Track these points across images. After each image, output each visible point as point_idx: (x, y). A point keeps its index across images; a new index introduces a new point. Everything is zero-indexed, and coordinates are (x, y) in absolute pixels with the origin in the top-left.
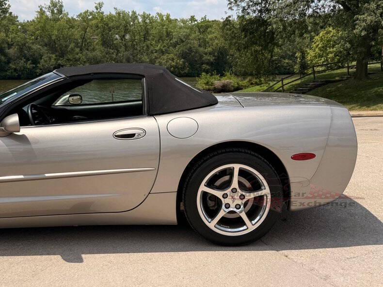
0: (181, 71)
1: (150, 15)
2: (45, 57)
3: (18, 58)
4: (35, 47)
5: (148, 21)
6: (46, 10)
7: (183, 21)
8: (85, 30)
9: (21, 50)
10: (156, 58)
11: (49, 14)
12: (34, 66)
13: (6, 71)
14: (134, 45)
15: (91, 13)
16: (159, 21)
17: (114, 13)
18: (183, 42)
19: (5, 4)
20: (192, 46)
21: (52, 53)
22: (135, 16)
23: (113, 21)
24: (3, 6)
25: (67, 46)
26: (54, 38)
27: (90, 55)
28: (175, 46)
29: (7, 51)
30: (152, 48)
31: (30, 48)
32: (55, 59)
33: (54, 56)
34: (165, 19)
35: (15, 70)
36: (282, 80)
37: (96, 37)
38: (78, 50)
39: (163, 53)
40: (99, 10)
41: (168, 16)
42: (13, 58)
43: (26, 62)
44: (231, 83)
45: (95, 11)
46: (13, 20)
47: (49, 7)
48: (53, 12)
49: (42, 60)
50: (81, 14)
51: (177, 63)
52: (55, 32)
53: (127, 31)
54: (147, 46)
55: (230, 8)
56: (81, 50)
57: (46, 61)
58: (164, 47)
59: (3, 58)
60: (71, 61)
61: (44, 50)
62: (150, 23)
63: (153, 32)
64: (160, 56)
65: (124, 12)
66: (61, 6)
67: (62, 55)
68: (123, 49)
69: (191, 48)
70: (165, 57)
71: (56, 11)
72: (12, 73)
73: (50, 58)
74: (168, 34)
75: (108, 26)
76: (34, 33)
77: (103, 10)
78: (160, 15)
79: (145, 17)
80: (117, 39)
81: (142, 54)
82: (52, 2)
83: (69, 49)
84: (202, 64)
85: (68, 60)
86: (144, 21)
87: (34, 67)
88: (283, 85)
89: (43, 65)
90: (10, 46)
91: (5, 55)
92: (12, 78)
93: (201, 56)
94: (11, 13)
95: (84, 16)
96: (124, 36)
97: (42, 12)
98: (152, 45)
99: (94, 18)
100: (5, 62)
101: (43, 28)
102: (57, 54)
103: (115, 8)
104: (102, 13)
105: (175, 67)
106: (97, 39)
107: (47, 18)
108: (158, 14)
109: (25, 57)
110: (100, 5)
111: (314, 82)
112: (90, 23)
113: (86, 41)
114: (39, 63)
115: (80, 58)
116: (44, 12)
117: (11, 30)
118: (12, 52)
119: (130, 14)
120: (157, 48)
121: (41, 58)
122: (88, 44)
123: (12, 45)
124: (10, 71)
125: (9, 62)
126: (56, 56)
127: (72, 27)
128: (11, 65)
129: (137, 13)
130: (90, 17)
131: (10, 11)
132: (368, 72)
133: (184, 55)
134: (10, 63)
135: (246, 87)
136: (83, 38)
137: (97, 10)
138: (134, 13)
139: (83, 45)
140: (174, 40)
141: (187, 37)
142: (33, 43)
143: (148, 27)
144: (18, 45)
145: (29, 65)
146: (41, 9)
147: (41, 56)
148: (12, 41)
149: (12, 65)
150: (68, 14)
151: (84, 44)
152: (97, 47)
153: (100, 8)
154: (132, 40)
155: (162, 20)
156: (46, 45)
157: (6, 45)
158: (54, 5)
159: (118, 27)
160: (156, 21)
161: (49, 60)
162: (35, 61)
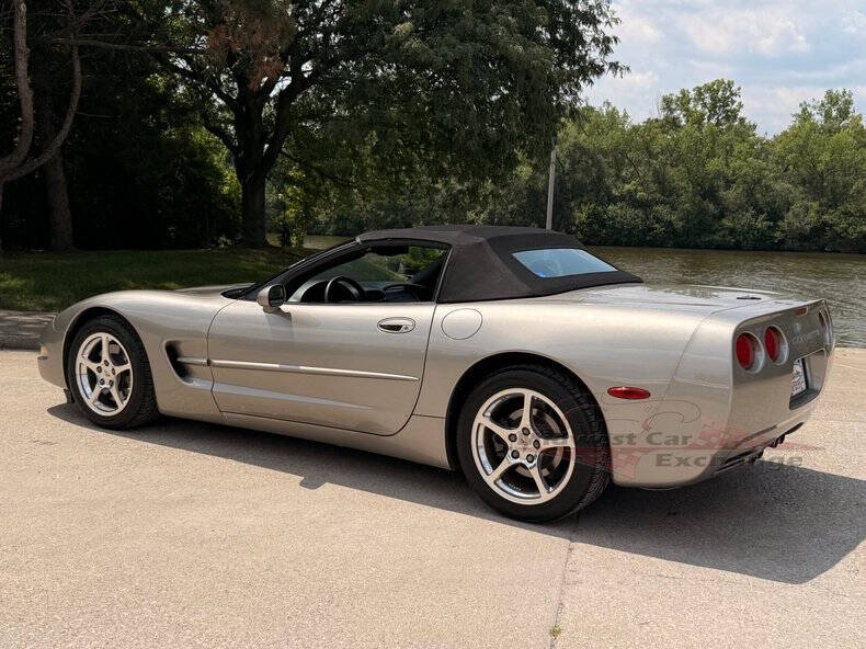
2: (796, 207)
3: (742, 207)
4: (779, 186)
6: (814, 112)
9: (750, 193)
11: (818, 119)
12: (771, 224)
13: (714, 233)
19: (733, 102)
21: (814, 200)
24: (728, 105)
25: (847, 186)
26: (820, 167)
29: (722, 193)
31: (768, 188)
32: (818, 212)
33: (815, 205)
35: (732, 231)
42: (731, 207)
43: (755, 217)
46: (745, 131)
47: (823, 105)
48: (828, 115)
49: (790, 213)
52: (826, 157)
57: (796, 216)
59: (711, 206)
60: (852, 215)
61: (797, 192)
66: (848, 103)
67: (834, 203)
71: (834, 114)
72: (724, 236)
73: (807, 209)
76: (783, 158)
82: (829, 93)
85: (846, 213)
87: (769, 227)
89: (789, 223)
90: (729, 184)
91: (717, 201)
92: (721, 247)
94: (742, 120)
97: (805, 116)
100: (714, 216)
101: (802, 149)
102: (824, 200)
107: (814, 128)
109: (755, 206)
114: (782, 218)
116: (810, 115)
117: (735, 153)
118: (731, 195)
121: (788, 210)
123: (734, 182)
124: (721, 233)
125: (722, 215)
126: (821, 205)
128: (724, 221)
131: (740, 115)
134: (724, 217)
142: (776, 179)
144: (744, 183)
145: (761, 223)
146: (804, 110)
147: (789, 205)
148: (733, 175)
149: (727, 222)
156: (803, 183)
157: (722, 183)
158: (832, 99)
161: (803, 214)
162: (775, 216)
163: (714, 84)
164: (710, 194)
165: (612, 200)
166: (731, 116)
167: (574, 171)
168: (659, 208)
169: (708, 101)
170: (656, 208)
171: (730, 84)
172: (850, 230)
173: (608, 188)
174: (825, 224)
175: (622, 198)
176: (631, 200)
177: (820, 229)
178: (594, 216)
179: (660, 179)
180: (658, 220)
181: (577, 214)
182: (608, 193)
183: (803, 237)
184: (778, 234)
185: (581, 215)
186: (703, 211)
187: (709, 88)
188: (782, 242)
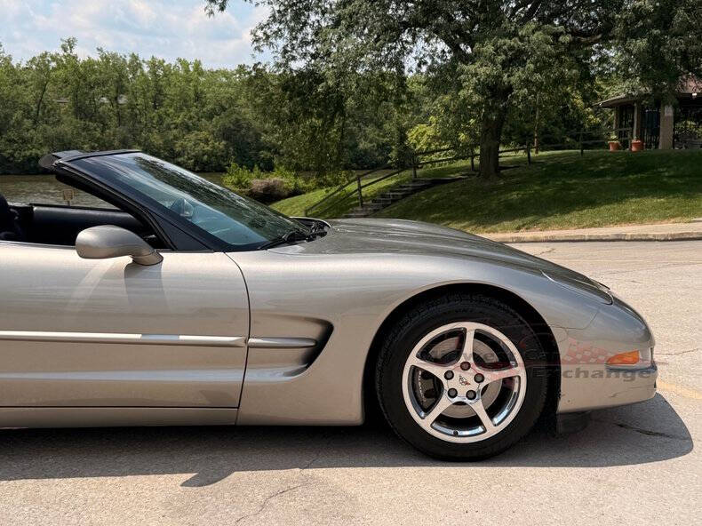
0: (221, 162)
1: (164, 61)
5: (160, 72)
7: (225, 74)
8: (42, 86)
10: (176, 138)
14: (136, 115)
15: (54, 59)
16: (181, 72)
17: (96, 57)
18: (224, 109)
20: (239, 118)
22: (136, 64)
23: (94, 71)
27: (51, 131)
28: (210, 118)
30: (168, 120)
34: (191, 69)
36: (358, 179)
37: (64, 100)
38: (28, 123)
39: (188, 129)
40: (69, 51)
41: (198, 65)
44: (282, 182)
45: (62, 53)
50: (34, 59)
51: (213, 147)
53: (121, 89)
54: (160, 116)
55: (258, 48)
56: (35, 123)
58: (191, 118)
62: (165, 75)
63: (170, 91)
64: (184, 135)
65: (114, 56)
68: (115, 121)
69: (238, 121)
70: (192, 136)
74: (198, 97)
75: (85, 80)
77: (75, 51)
78: (184, 63)
79: (154, 65)
80: (103, 104)
81: (150, 131)
83: (12, 123)
84: (259, 149)
86: (154, 73)
88: (360, 188)
93: (258, 136)
95: (41, 64)
96: (116, 98)
98: (168, 115)
99: (60, 66)
103: (98, 49)
104: (75, 57)
105: (211, 154)
106: (66, 103)
108: (180, 60)
110: (71, 43)
111: (414, 181)
112: (53, 75)
113: (45, 106)
115: (32, 138)
119: (128, 59)
120: (178, 121)
122: (48, 112)
127: (18, 82)
129: (141, 59)
130: (54, 64)
132: (500, 165)
133: (226, 134)
135: (310, 190)
136: (40, 102)
137: (65, 51)
138: (135, 58)
139: (40, 114)
140: (210, 107)
141: (232, 101)
143: (161, 83)
150: (11, 59)
151: (42, 112)
152: (65, 117)
153: (71, 48)
154: (132, 107)
155: (187, 71)
159: (104, 83)
160: (176, 73)
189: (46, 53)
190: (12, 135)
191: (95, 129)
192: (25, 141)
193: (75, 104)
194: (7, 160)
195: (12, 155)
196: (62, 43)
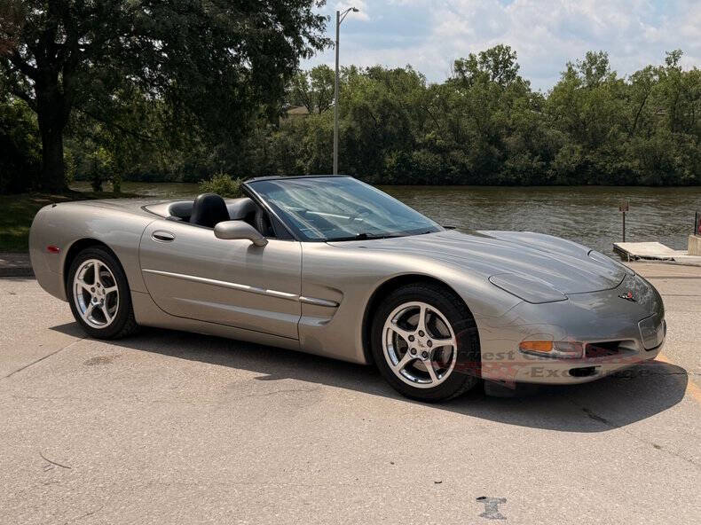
2: (564, 150)
3: (521, 151)
4: (550, 133)
6: (578, 70)
8: (642, 100)
9: (527, 137)
11: (581, 75)
12: (545, 163)
13: (499, 172)
15: (657, 72)
19: (511, 64)
21: (578, 143)
24: (507, 67)
25: (604, 131)
26: (582, 116)
27: (643, 143)
29: (505, 139)
31: (541, 134)
32: (582, 152)
33: (579, 147)
35: (513, 170)
38: (623, 136)
40: (672, 64)
42: (512, 150)
43: (531, 158)
45: (666, 66)
46: (521, 88)
47: (584, 64)
48: (589, 73)
49: (559, 155)
50: (638, 73)
52: (587, 107)
57: (564, 156)
59: (496, 151)
60: (609, 155)
61: (565, 137)
66: (605, 62)
67: (594, 145)
71: (594, 71)
72: (507, 175)
73: (573, 151)
75: (685, 92)
76: (554, 109)
77: (678, 64)
82: (589, 55)
83: (608, 136)
85: (604, 153)
87: (543, 167)
89: (559, 163)
90: (510, 131)
91: (501, 146)
92: (507, 183)
94: (519, 78)
95: (642, 79)
97: (571, 74)
99: (662, 79)
100: (499, 159)
101: (568, 101)
102: (586, 143)
104: (678, 70)
109: (531, 149)
110: (676, 56)
112: (653, 88)
113: (642, 120)
114: (554, 159)
115: (625, 151)
116: (575, 73)
117: (515, 106)
118: (511, 141)
121: (558, 152)
122: (645, 124)
123: (514, 130)
124: (505, 173)
125: (505, 158)
126: (584, 147)
128: (507, 162)
130: (656, 78)
131: (518, 75)
136: (637, 115)
137: (669, 64)
139: (637, 127)
142: (548, 127)
144: (522, 130)
145: (536, 164)
146: (570, 69)
147: (558, 148)
148: (513, 124)
149: (509, 163)
150: (616, 75)
151: (639, 124)
153: (676, 60)
156: (570, 129)
157: (504, 131)
158: (592, 59)
161: (569, 154)
162: (547, 156)
163: (495, 49)
164: (495, 140)
165: (417, 147)
166: (511, 75)
167: (384, 124)
168: (454, 153)
169: (492, 63)
170: (452, 153)
171: (508, 49)
172: (608, 167)
173: (412, 136)
174: (587, 162)
175: (424, 145)
176: (431, 146)
177: (583, 167)
178: (402, 160)
179: (455, 128)
180: (454, 163)
181: (387, 159)
182: (413, 141)
183: (570, 174)
184: (550, 172)
185: (391, 161)
186: (490, 154)
187: (491, 53)
188: (554, 178)
189: (650, 67)
190: (606, 148)
191: (690, 141)
192: (618, 154)
193: (672, 116)
194: (598, 171)
195: (603, 167)
196: (666, 56)
